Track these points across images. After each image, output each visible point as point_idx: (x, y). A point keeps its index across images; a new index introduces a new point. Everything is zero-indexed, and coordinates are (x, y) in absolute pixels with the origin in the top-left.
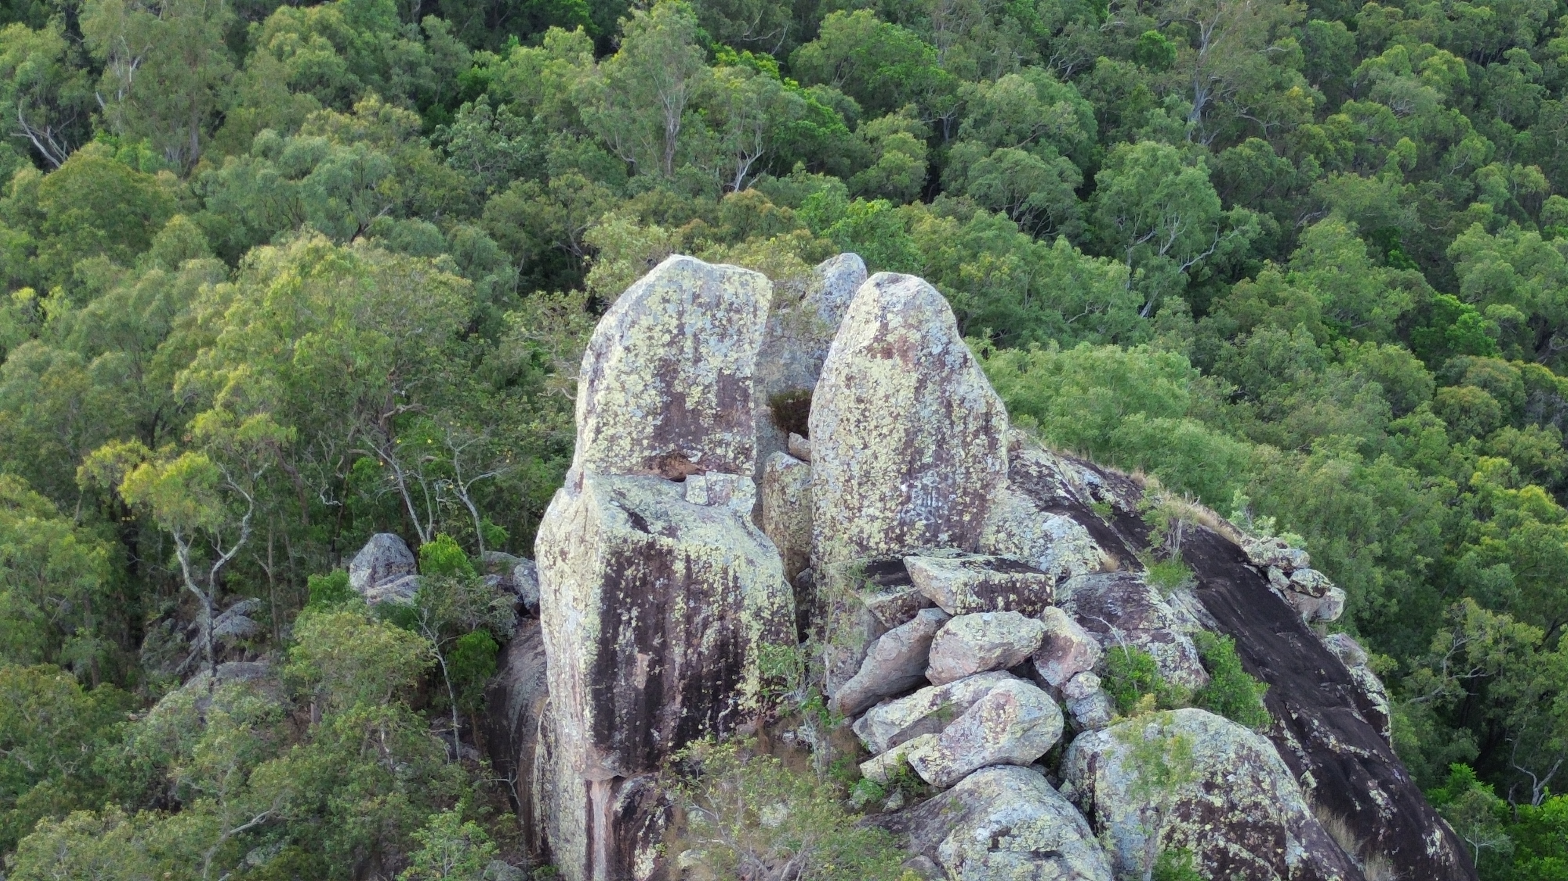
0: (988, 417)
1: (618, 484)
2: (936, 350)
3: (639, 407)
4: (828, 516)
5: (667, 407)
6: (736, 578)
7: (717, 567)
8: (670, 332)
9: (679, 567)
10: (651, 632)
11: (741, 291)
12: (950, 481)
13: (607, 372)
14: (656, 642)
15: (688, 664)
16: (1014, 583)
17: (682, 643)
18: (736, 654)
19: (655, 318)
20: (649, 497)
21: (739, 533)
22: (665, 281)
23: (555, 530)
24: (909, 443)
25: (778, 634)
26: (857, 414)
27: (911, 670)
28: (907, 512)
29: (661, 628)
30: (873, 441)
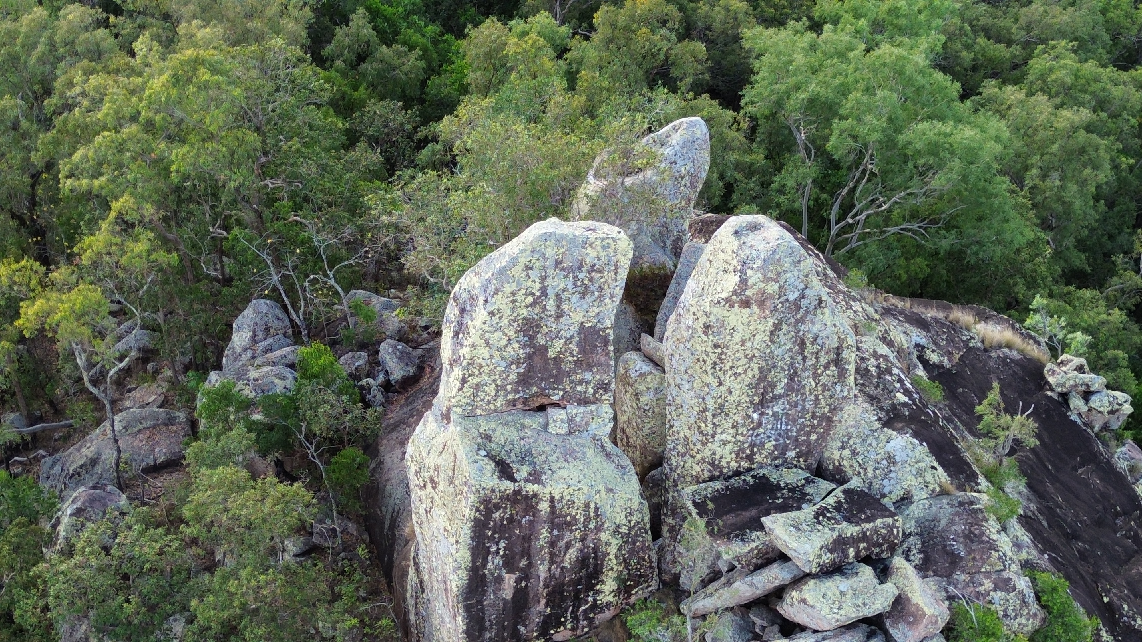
0: (838, 350)
1: (484, 426)
2: (792, 297)
3: (503, 358)
4: (682, 435)
5: (530, 357)
6: (597, 509)
7: (579, 503)
8: (533, 294)
9: (544, 507)
10: (517, 557)
11: (602, 254)
12: (800, 408)
13: (472, 331)
14: (523, 563)
15: (552, 577)
17: (546, 562)
18: (596, 565)
19: (518, 284)
20: (514, 435)
21: (599, 460)
22: (528, 252)
23: (424, 454)
24: (763, 378)
25: (634, 543)
26: (714, 357)
28: (758, 435)
29: (527, 553)
30: (729, 381)
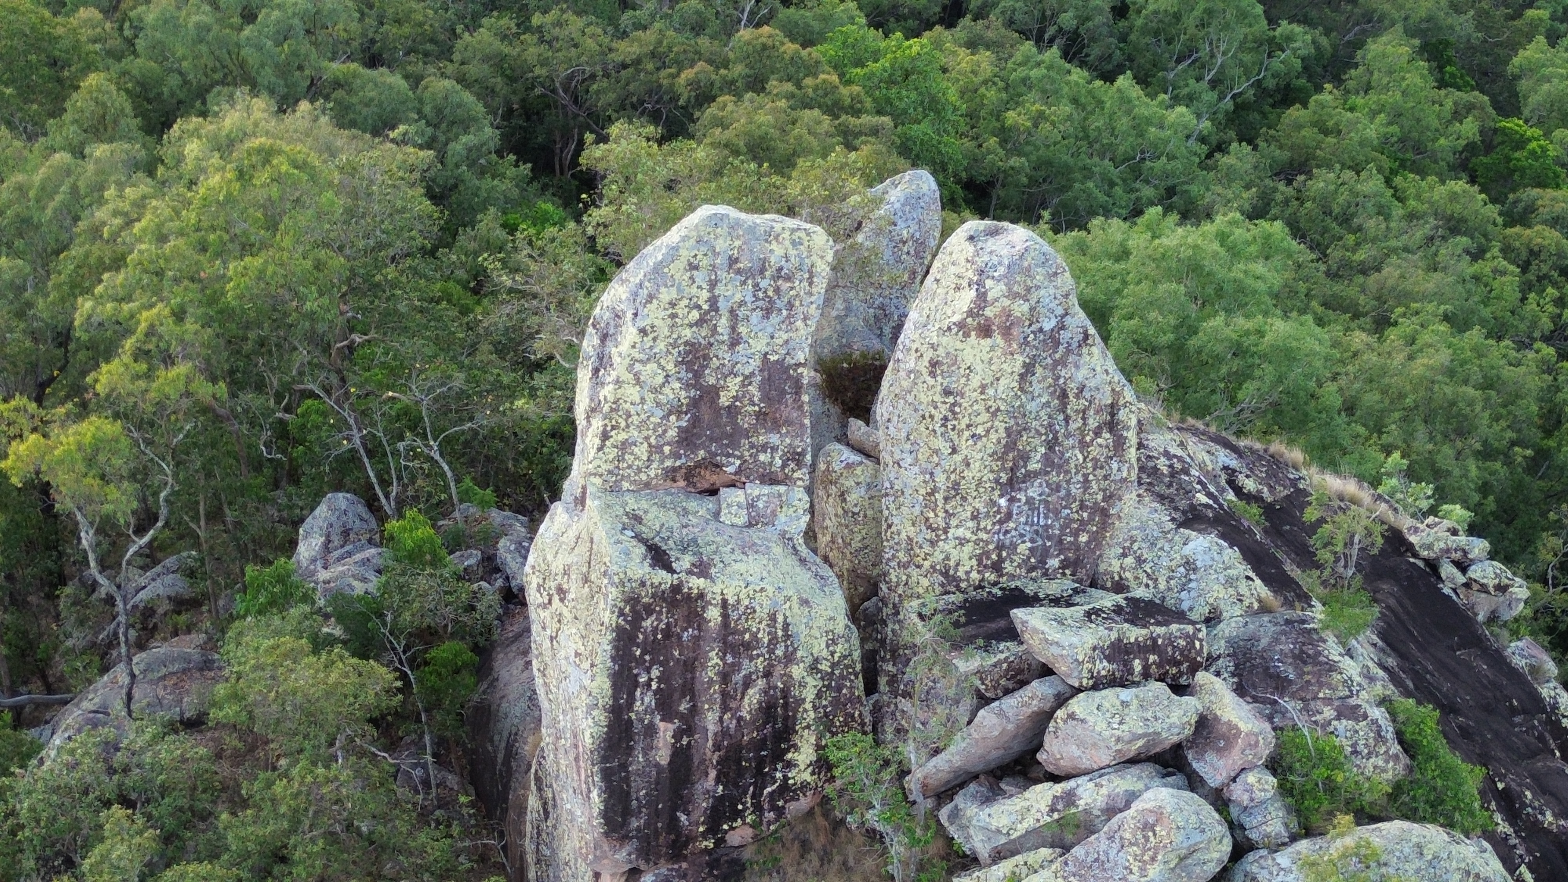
0: (1113, 409)
1: (632, 504)
2: (1048, 325)
3: (658, 404)
4: (903, 536)
5: (695, 403)
6: (786, 626)
7: (762, 613)
8: (699, 307)
9: (713, 614)
10: (676, 696)
11: (792, 252)
12: (1063, 493)
13: (616, 360)
14: (684, 707)
15: (724, 733)
16: (1154, 640)
17: (717, 707)
18: (786, 718)
19: (679, 290)
20: (672, 520)
21: (789, 563)
22: (692, 242)
23: (550, 557)
24: (1010, 446)
25: (839, 689)
26: (944, 409)
27: (1017, 747)
28: (1007, 532)
29: (689, 689)
30: (964, 444)
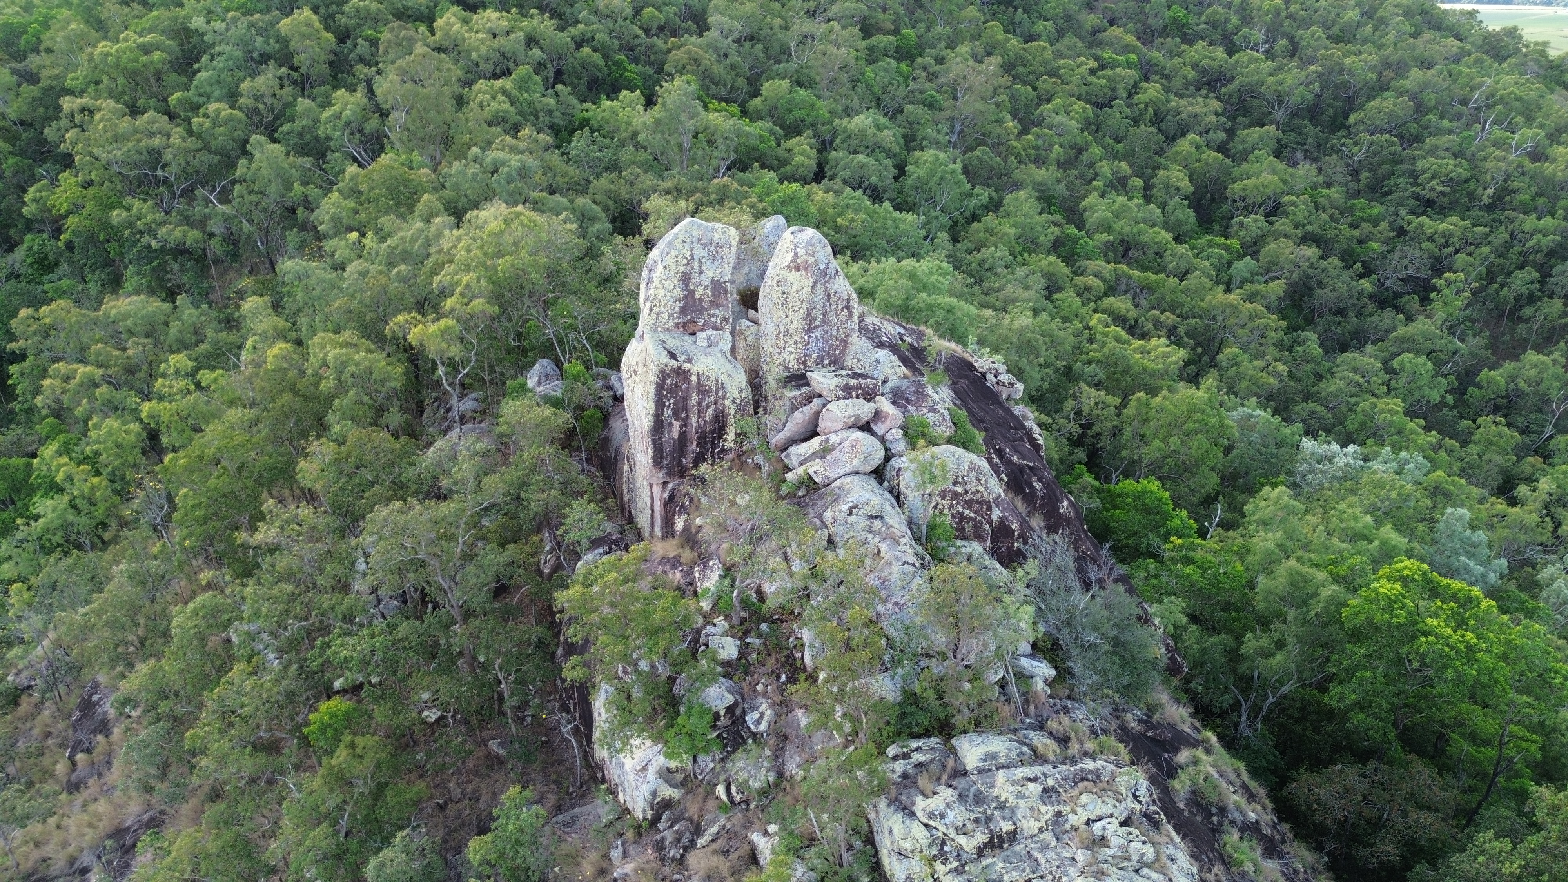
0: (848, 301)
1: (662, 336)
2: (822, 266)
3: (672, 297)
4: (768, 351)
5: (686, 297)
6: (722, 384)
7: (713, 378)
8: (687, 258)
9: (694, 378)
10: (680, 411)
11: (723, 236)
12: (829, 334)
13: (655, 279)
14: (683, 415)
15: (699, 426)
16: (862, 385)
17: (696, 416)
18: (723, 421)
19: (679, 251)
20: (677, 343)
21: (724, 361)
23: (631, 360)
24: (809, 315)
25: (744, 411)
26: (782, 300)
27: (810, 428)
28: (808, 349)
29: (685, 408)
30: (791, 313)
